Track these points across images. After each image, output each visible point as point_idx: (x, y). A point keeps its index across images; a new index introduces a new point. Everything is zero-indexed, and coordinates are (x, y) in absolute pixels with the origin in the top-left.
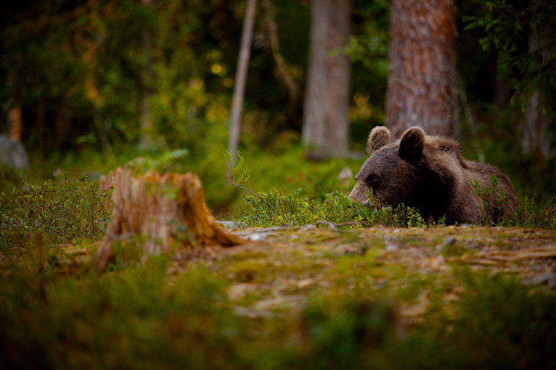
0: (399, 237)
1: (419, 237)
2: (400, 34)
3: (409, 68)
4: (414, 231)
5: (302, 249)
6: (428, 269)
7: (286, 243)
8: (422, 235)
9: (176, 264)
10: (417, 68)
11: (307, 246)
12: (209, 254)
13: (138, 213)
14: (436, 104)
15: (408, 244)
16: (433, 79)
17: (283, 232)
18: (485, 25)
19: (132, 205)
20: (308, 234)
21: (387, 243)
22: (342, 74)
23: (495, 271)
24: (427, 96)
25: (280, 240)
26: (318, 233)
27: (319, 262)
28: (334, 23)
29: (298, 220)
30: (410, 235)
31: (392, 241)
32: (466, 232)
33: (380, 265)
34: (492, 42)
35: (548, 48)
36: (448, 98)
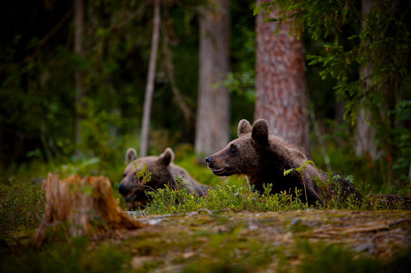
0: (259, 219)
1: (274, 219)
2: (263, 70)
3: (271, 95)
4: (271, 214)
5: (187, 230)
6: (280, 242)
7: (176, 226)
8: (277, 217)
9: (94, 243)
10: (276, 95)
11: (192, 228)
12: (118, 235)
13: (65, 207)
14: (291, 121)
15: (266, 224)
16: (289, 103)
17: (174, 218)
18: (323, 61)
19: (60, 201)
20: (192, 219)
21: (250, 223)
22: (223, 101)
23: (329, 242)
24: (284, 115)
25: (172, 224)
26: (200, 217)
27: (199, 239)
28: (216, 64)
29: (186, 209)
30: (268, 218)
31: (254, 222)
32: (310, 215)
33: (244, 240)
34: (329, 74)
35: (371, 77)
36: (300, 116)
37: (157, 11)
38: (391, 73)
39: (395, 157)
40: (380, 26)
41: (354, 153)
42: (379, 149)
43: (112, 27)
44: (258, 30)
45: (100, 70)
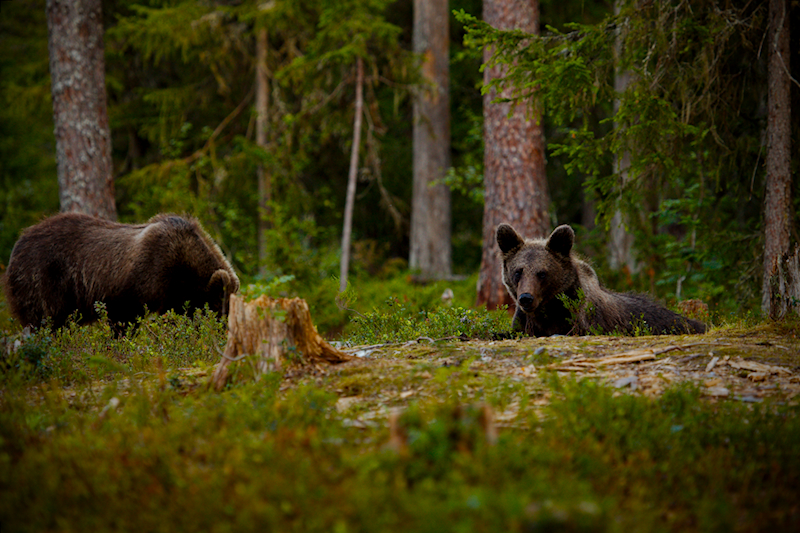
0: (493, 348)
1: (512, 348)
2: (493, 163)
3: (503, 195)
4: (508, 343)
5: (403, 363)
6: (521, 377)
7: (390, 358)
8: (515, 347)
9: (288, 381)
10: (510, 194)
11: (409, 360)
12: (318, 371)
13: (252, 335)
14: (529, 226)
15: (502, 355)
16: (525, 204)
17: (387, 349)
18: (569, 151)
19: (246, 328)
20: (410, 350)
21: (482, 354)
22: (442, 202)
23: (582, 376)
24: (520, 220)
25: (385, 356)
26: (419, 348)
27: (418, 374)
28: (434, 157)
29: (402, 337)
30: (505, 347)
31: (488, 353)
32: (556, 342)
33: (475, 375)
34: (576, 166)
35: (628, 170)
36: (539, 221)
37: (359, 91)
38: (653, 165)
39: (658, 270)
40: (639, 106)
41: (608, 265)
42: (638, 260)
43: (304, 111)
44: (486, 114)
45: (288, 167)
